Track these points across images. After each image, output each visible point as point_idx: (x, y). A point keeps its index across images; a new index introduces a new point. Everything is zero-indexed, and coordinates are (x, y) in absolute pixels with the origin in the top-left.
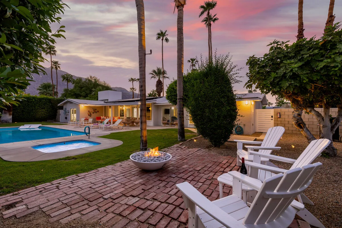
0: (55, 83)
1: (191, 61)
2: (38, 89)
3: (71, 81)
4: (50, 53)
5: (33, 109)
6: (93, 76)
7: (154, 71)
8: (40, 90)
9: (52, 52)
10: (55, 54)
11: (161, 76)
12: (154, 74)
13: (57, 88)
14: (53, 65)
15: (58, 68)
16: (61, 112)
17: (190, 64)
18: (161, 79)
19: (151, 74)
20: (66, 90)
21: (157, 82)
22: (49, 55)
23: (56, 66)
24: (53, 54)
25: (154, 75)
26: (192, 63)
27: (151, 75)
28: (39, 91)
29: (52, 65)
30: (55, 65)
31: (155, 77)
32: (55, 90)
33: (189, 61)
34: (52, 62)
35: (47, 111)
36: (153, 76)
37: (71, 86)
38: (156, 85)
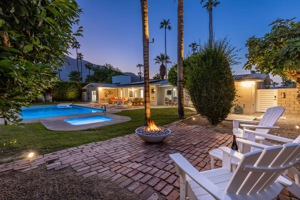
0: (80, 71)
1: (192, 45)
2: (69, 76)
3: (92, 69)
4: (76, 47)
5: (65, 92)
6: (108, 64)
7: (158, 57)
8: (70, 76)
10: (79, 48)
11: (164, 61)
12: (158, 59)
13: (82, 75)
14: (79, 56)
15: (82, 58)
16: (85, 93)
17: (191, 48)
18: (164, 64)
19: (156, 59)
20: (88, 76)
21: (161, 66)
22: (75, 49)
23: (80, 57)
24: (78, 48)
25: (158, 61)
26: (193, 47)
27: (155, 61)
28: (69, 78)
29: (77, 57)
30: (80, 56)
31: (159, 62)
32: (81, 77)
33: (190, 46)
34: (77, 54)
35: (75, 93)
36: (157, 61)
37: (92, 73)
38: (160, 69)
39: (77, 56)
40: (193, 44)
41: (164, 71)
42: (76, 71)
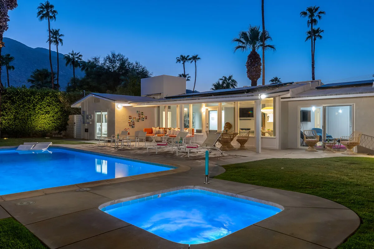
0: (55, 70)
1: (308, 12)
2: (29, 81)
3: (79, 66)
4: (47, 15)
5: (31, 114)
6: (117, 54)
7: (244, 35)
8: (32, 81)
9: (51, 14)
10: (55, 18)
11: (258, 44)
12: (242, 40)
13: (58, 79)
14: (53, 37)
15: (59, 42)
16: (76, 118)
17: (307, 18)
18: (259, 51)
19: (238, 40)
20: (74, 80)
21: (250, 57)
22: (45, 20)
23: (56, 38)
24: (51, 17)
25: (244, 43)
26: (312, 16)
27: (237, 44)
28: (30, 84)
29: (50, 38)
30: (54, 36)
31: (244, 47)
32: (56, 82)
33: (305, 14)
34: (50, 31)
35: (53, 117)
36: (241, 44)
37: (81, 74)
38: (248, 63)
39: (50, 36)
40: (310, 10)
41: (257, 67)
42: (46, 71)
